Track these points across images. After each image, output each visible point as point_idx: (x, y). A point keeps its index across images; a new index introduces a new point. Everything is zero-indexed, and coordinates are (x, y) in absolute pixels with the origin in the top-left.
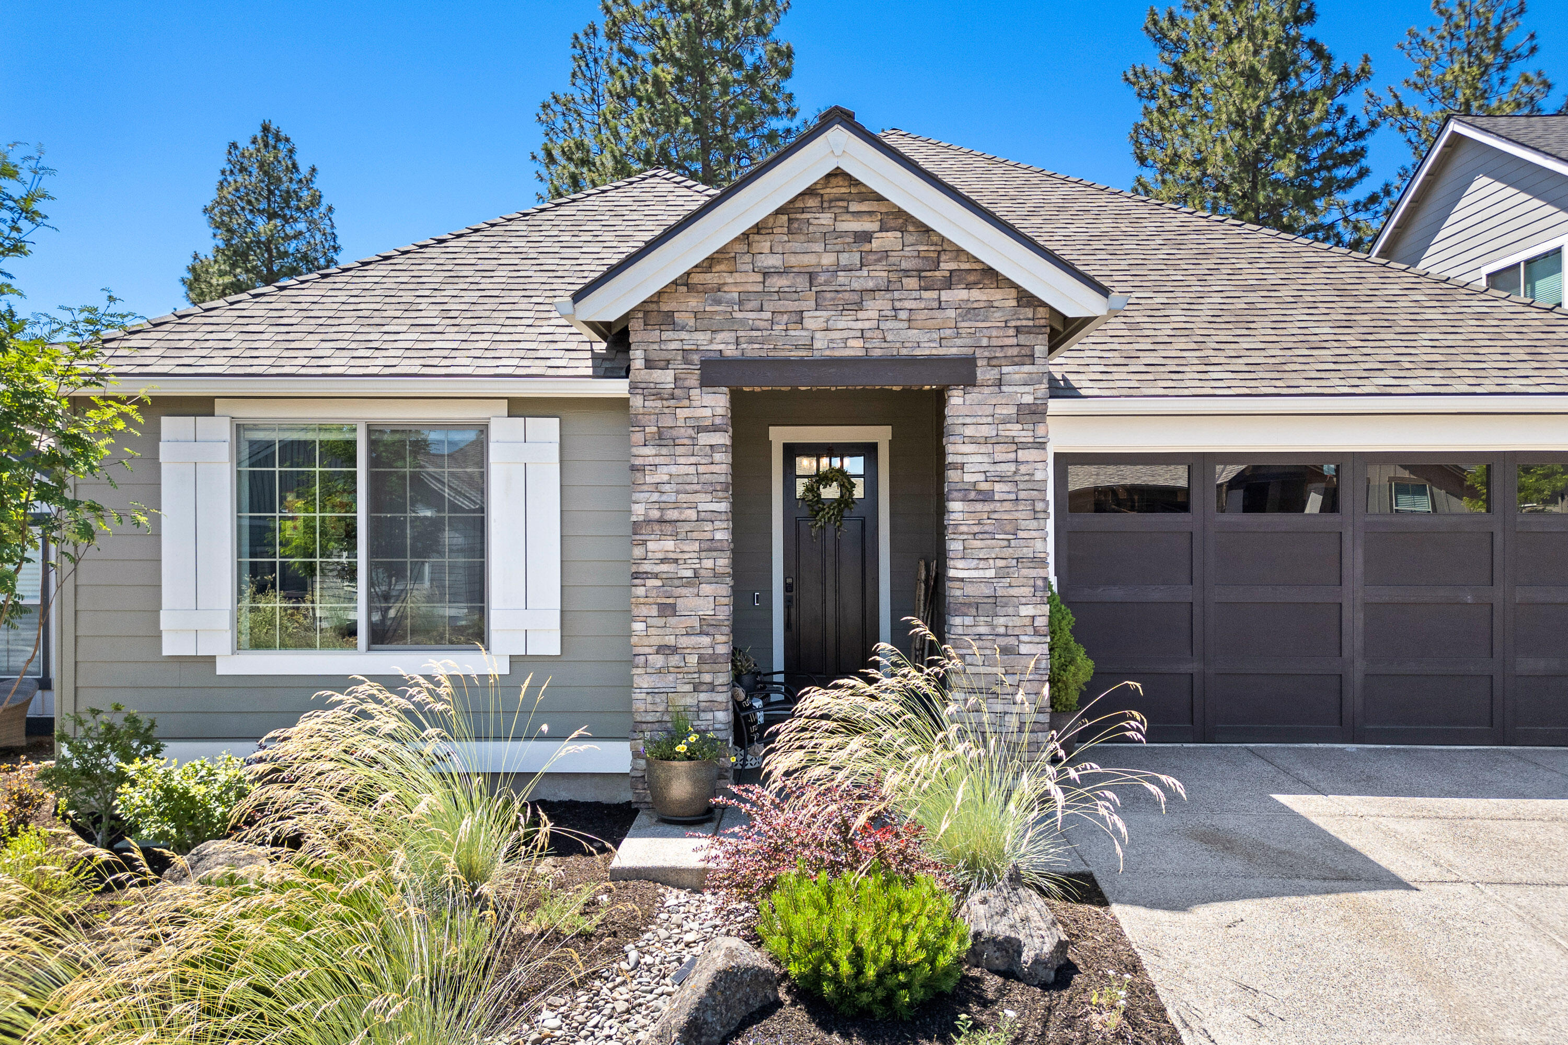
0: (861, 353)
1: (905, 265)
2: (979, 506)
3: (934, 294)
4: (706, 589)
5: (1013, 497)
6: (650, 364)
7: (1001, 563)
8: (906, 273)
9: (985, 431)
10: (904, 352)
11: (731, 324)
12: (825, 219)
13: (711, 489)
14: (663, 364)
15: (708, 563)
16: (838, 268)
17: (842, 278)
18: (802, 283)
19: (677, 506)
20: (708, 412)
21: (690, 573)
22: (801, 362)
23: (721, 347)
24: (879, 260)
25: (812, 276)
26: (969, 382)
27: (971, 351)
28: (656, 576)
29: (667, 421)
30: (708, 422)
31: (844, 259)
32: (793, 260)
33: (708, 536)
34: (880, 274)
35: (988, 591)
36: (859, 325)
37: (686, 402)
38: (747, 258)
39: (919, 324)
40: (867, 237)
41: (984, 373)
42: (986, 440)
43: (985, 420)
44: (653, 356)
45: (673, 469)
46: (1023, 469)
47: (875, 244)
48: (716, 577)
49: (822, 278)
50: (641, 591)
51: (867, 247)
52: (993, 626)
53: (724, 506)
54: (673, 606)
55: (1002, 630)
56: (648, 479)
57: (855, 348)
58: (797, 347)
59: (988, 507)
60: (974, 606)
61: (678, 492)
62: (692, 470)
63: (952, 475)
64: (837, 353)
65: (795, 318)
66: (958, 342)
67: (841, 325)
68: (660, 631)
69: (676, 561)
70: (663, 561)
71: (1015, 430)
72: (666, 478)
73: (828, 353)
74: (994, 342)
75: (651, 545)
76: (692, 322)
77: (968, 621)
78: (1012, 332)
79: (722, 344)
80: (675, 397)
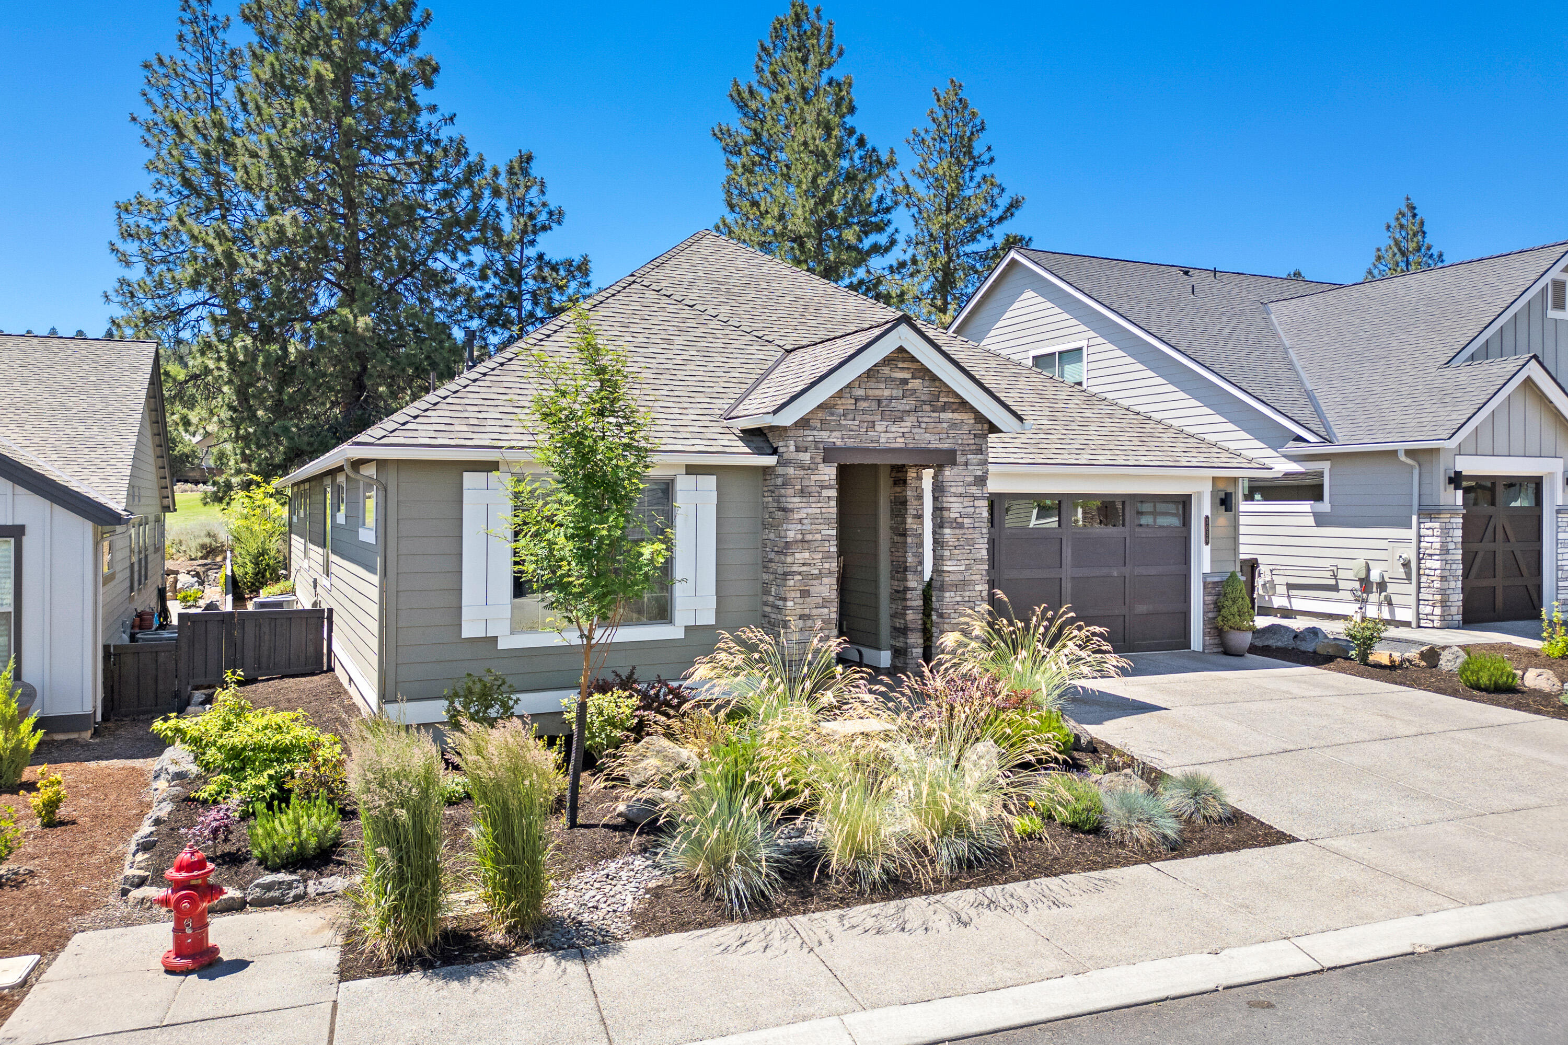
1: (923, 398)
2: (957, 531)
3: (937, 415)
4: (826, 580)
5: (973, 526)
6: (798, 449)
7: (967, 562)
8: (924, 402)
9: (960, 490)
10: (923, 446)
11: (839, 427)
13: (827, 522)
14: (802, 449)
15: (827, 566)
16: (892, 398)
17: (894, 404)
18: (874, 405)
19: (811, 532)
20: (827, 478)
21: (817, 572)
22: (873, 450)
23: (834, 440)
24: (912, 395)
25: (881, 402)
26: (954, 463)
27: (954, 447)
28: (800, 574)
29: (806, 483)
30: (826, 484)
31: (895, 393)
32: (870, 392)
33: (826, 549)
34: (912, 402)
35: (962, 578)
36: (902, 430)
37: (816, 472)
39: (930, 431)
40: (905, 382)
41: (960, 459)
42: (961, 495)
43: (961, 484)
44: (800, 444)
45: (810, 511)
46: (978, 511)
47: (910, 386)
48: (830, 574)
49: (884, 404)
50: (791, 583)
51: (906, 387)
52: (963, 596)
53: (834, 532)
54: (808, 591)
56: (796, 516)
57: (900, 443)
58: (872, 442)
59: (962, 531)
60: (956, 585)
61: (811, 524)
62: (818, 511)
63: (945, 514)
64: (892, 445)
65: (871, 425)
66: (948, 441)
67: (893, 429)
68: (801, 606)
69: (810, 564)
70: (804, 565)
71: (974, 490)
72: (805, 516)
73: (887, 445)
74: (965, 442)
75: (797, 556)
76: (818, 425)
77: (952, 594)
78: (972, 437)
79: (835, 438)
80: (811, 468)
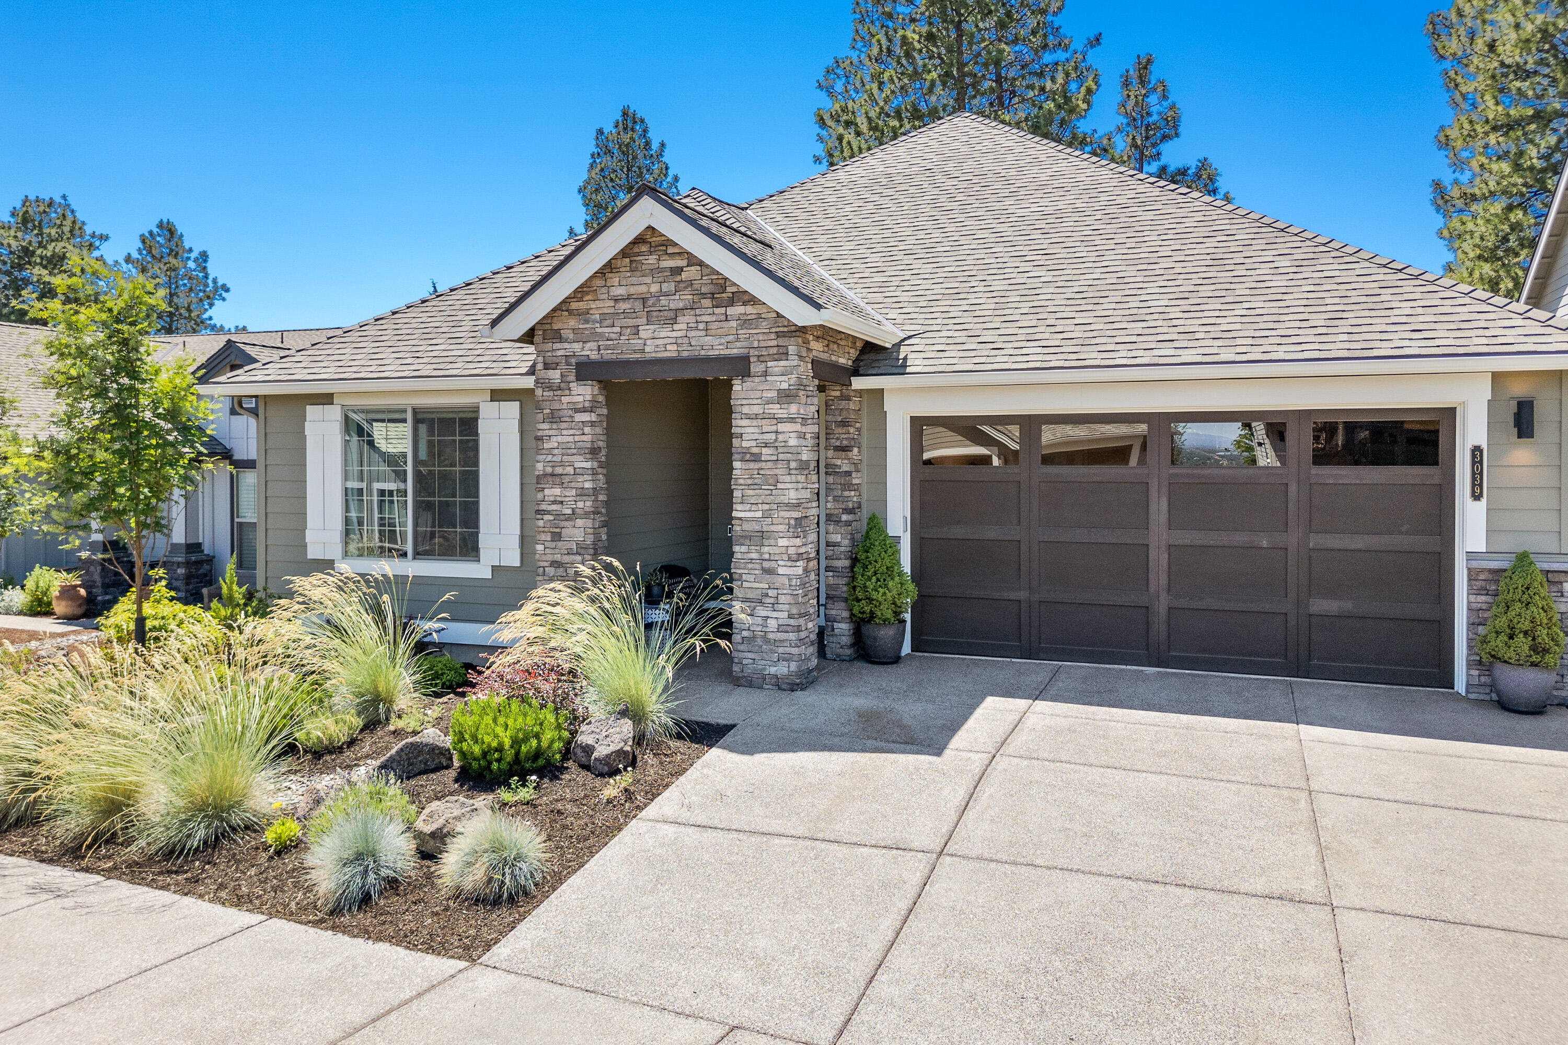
0: (675, 354)
1: (704, 290)
2: (752, 465)
3: (722, 310)
4: (579, 522)
5: (775, 458)
7: (766, 507)
8: (703, 295)
9: (757, 410)
10: (703, 353)
11: (595, 336)
12: (652, 259)
13: (582, 452)
14: (554, 365)
15: (580, 504)
16: (661, 294)
17: (664, 301)
18: (638, 305)
19: (562, 464)
20: (580, 399)
21: (569, 511)
22: (637, 362)
23: (588, 353)
24: (686, 287)
25: (644, 300)
26: (746, 374)
27: (746, 351)
28: (548, 513)
29: (556, 406)
30: (581, 406)
31: (665, 287)
32: (632, 290)
33: (580, 485)
34: (687, 297)
35: (757, 528)
36: (674, 334)
37: (567, 392)
38: (604, 290)
39: (713, 332)
40: (680, 270)
41: (756, 368)
42: (757, 417)
43: (755, 402)
44: (549, 360)
45: (560, 439)
46: (781, 437)
47: (684, 276)
48: (586, 515)
49: (650, 302)
50: (541, 523)
51: (678, 278)
52: (761, 554)
54: (559, 534)
55: (767, 556)
56: (546, 446)
57: (671, 352)
58: (635, 351)
59: (757, 466)
60: (747, 537)
61: (563, 455)
62: (571, 439)
63: (735, 442)
64: (660, 355)
65: (634, 331)
66: (738, 344)
67: (663, 335)
68: (552, 552)
69: (562, 502)
70: (554, 502)
71: (775, 409)
72: (556, 445)
73: (654, 355)
74: (763, 344)
75: (547, 492)
76: (571, 336)
77: (744, 549)
78: (773, 336)
79: (590, 351)
80: (562, 387)
